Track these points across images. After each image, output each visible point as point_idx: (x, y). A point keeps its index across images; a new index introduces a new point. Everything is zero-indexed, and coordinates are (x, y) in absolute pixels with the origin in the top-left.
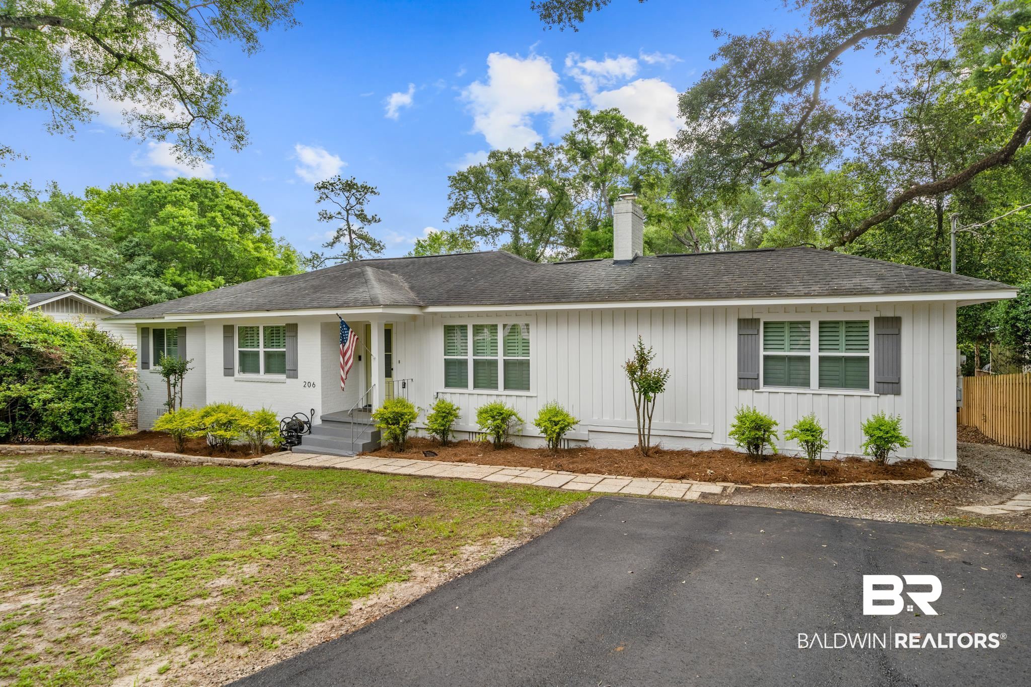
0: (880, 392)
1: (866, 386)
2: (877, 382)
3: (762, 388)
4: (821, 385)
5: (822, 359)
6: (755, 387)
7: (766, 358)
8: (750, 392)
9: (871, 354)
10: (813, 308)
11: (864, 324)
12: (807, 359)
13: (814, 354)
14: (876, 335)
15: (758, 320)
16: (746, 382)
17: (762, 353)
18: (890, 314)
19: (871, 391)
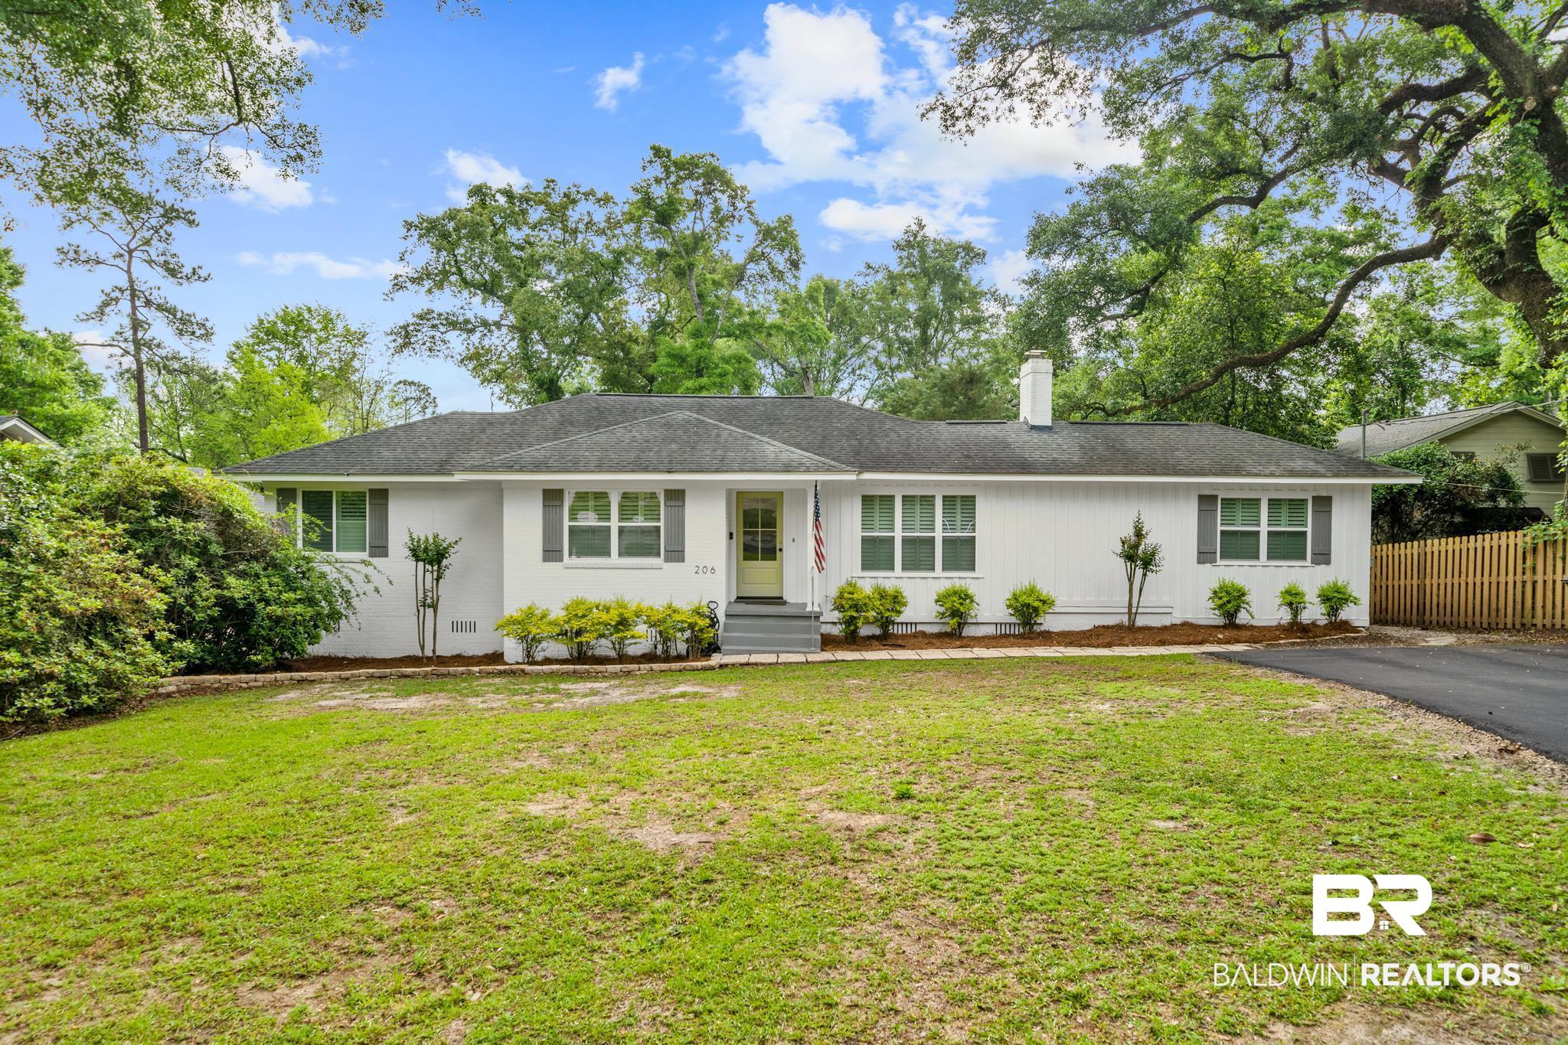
0: (1315, 562)
1: (1304, 558)
2: (1313, 554)
3: (1219, 562)
4: (1269, 558)
5: (1270, 533)
6: (1213, 561)
7: (1223, 532)
8: (1208, 565)
9: (1309, 530)
10: (1264, 488)
11: (1304, 501)
12: (1258, 533)
13: (1264, 529)
14: (1314, 512)
15: (1216, 497)
16: (1205, 556)
17: (1220, 528)
18: (1324, 494)
19: (1308, 562)
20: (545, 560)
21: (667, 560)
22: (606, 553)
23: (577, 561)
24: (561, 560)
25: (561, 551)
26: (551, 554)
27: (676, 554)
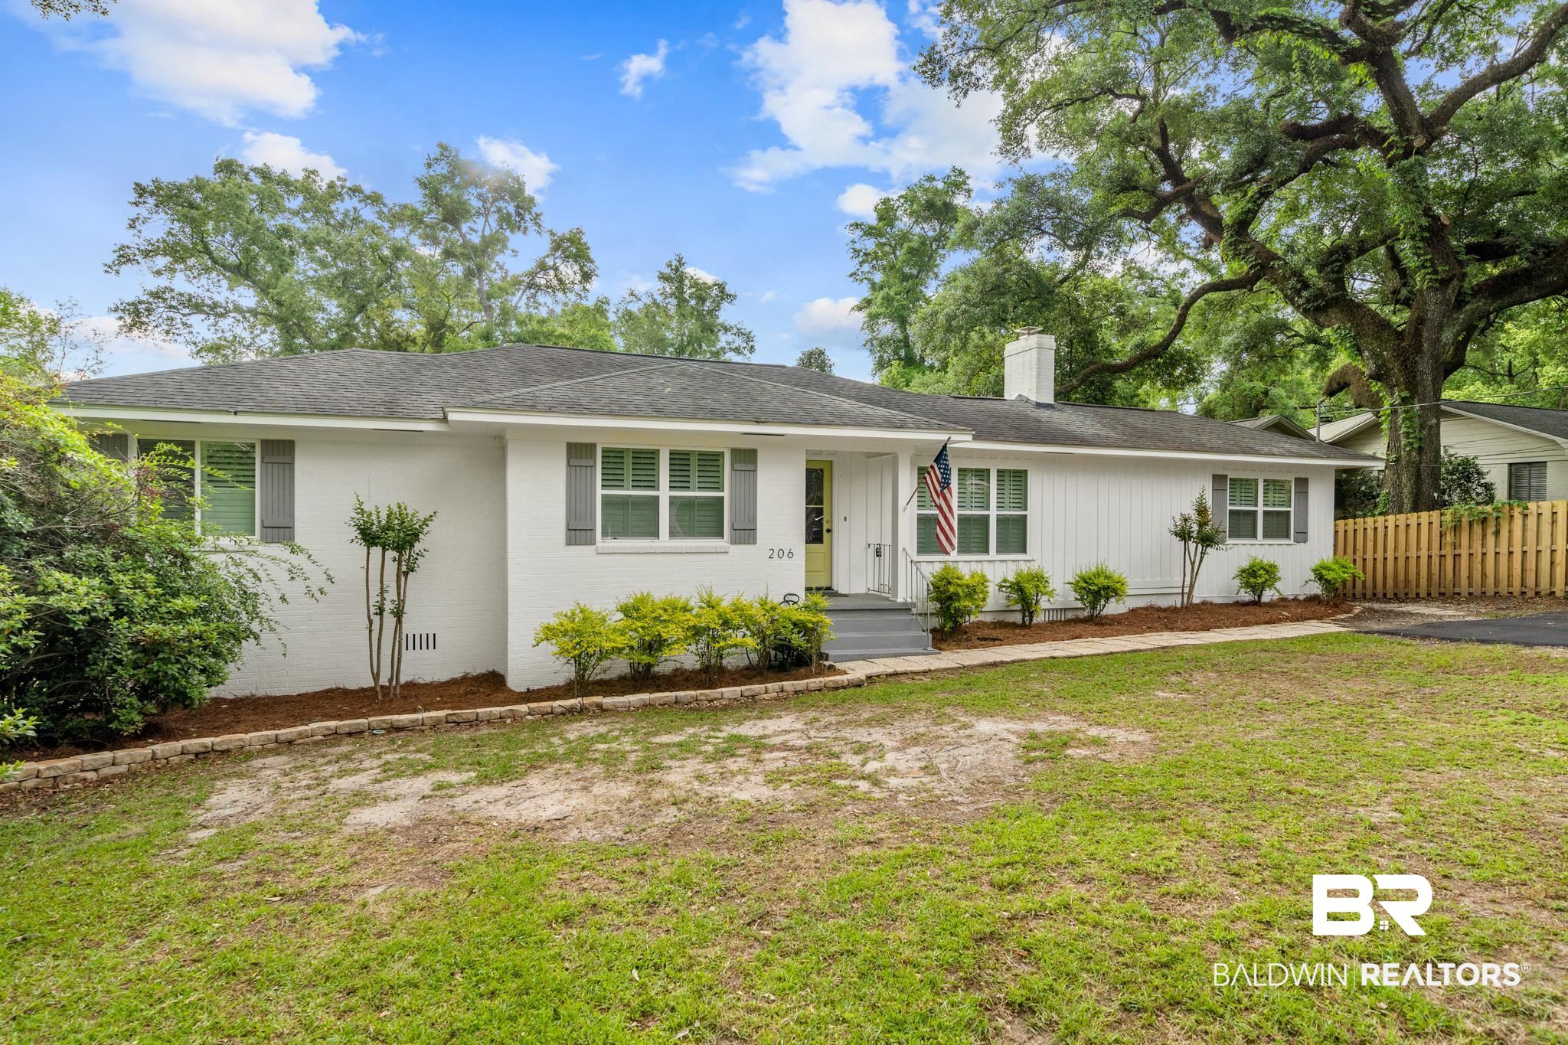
0: (1297, 541)
1: (1288, 536)
2: (1294, 533)
3: (1229, 541)
4: (1265, 536)
5: (1265, 513)
6: (1223, 542)
7: (1231, 512)
9: (1292, 509)
10: (1261, 468)
11: (1289, 482)
12: (1256, 512)
13: (1260, 509)
14: (1296, 492)
15: (1226, 475)
17: (1228, 507)
18: (1303, 476)
19: (1291, 541)
20: (570, 542)
21: (733, 542)
22: (656, 534)
23: (612, 544)
24: (593, 542)
25: (593, 530)
26: (578, 533)
27: (746, 534)
